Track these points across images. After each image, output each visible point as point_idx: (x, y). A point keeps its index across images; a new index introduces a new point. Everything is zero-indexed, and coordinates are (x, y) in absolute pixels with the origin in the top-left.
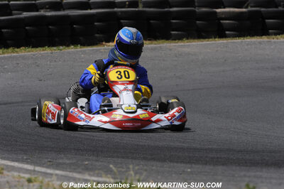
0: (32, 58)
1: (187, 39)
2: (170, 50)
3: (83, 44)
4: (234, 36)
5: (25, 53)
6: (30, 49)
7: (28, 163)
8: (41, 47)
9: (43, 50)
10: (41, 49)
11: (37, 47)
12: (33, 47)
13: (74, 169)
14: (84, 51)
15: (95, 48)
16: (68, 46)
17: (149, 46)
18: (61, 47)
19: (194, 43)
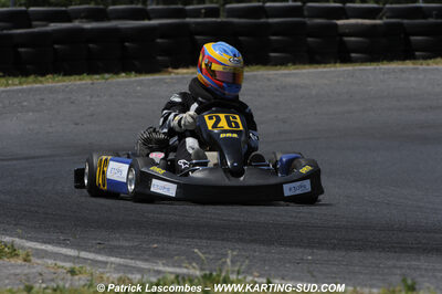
1: (294, 64)
2: (269, 80)
3: (139, 71)
4: (363, 61)
7: (66, 246)
8: (77, 74)
10: (77, 77)
13: (138, 255)
14: (141, 81)
15: (157, 76)
16: (117, 73)
18: (107, 76)
19: (304, 71)
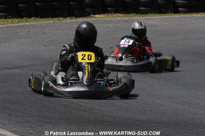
0: (40, 26)
5: (35, 22)
6: (38, 19)
9: (48, 21)
11: (43, 18)
12: (41, 18)
17: (124, 18)
